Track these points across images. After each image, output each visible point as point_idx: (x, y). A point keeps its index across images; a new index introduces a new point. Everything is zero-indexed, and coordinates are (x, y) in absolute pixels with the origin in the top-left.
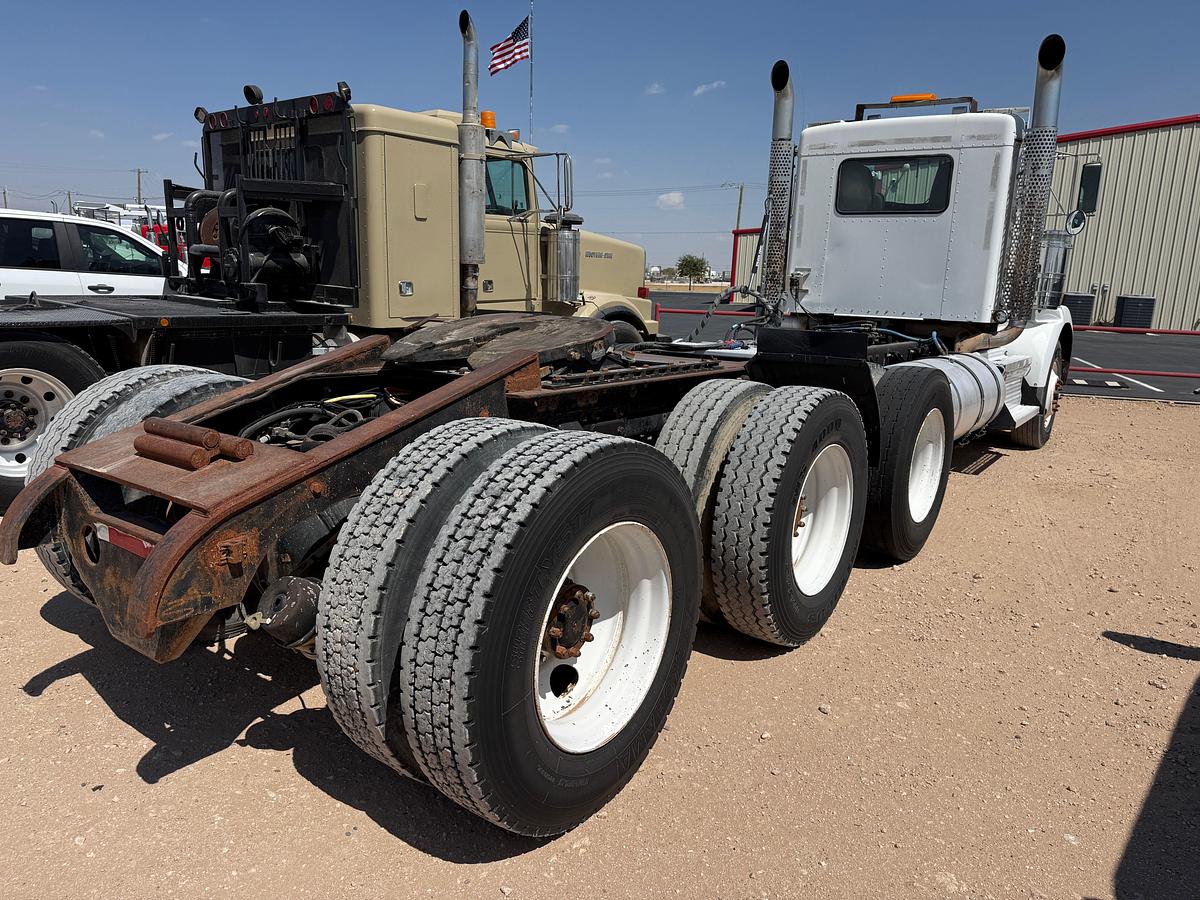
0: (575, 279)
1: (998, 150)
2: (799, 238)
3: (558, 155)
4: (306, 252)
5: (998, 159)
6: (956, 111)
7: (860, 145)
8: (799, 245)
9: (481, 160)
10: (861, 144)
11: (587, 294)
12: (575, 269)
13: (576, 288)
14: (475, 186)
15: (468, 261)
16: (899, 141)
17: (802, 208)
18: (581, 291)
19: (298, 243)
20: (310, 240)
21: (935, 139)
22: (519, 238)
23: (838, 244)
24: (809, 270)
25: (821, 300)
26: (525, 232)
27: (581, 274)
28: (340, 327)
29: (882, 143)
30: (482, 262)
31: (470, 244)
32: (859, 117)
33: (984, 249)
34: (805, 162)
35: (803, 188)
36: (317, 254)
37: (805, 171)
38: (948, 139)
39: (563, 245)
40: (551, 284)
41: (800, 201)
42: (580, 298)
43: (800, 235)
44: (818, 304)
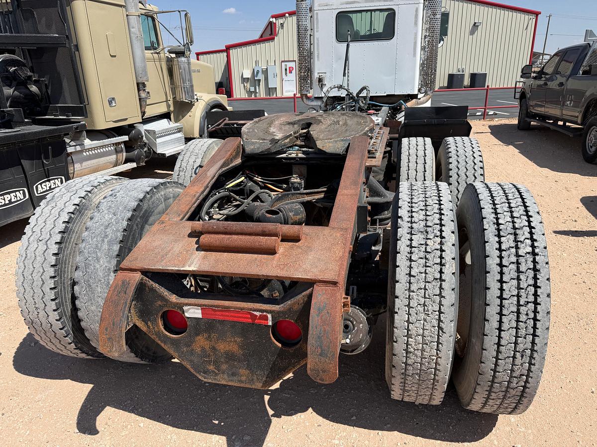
0: (192, 86)
1: (417, 6)
3: (179, 12)
4: (36, 83)
5: (417, 10)
8: (318, 60)
9: (139, 16)
10: (347, 3)
11: (199, 94)
12: (191, 80)
13: (193, 91)
14: (138, 33)
15: (140, 81)
17: (318, 40)
18: (195, 93)
19: (30, 77)
20: (36, 75)
21: (385, 1)
22: (158, 63)
23: (339, 58)
24: (325, 73)
26: (160, 59)
27: (194, 83)
28: (81, 132)
29: (358, 2)
30: (147, 81)
31: (140, 70)
33: (414, 57)
34: (317, 14)
35: (317, 28)
36: (46, 84)
37: (317, 18)
39: (182, 66)
40: (178, 90)
41: (317, 35)
42: (195, 97)
43: (318, 54)
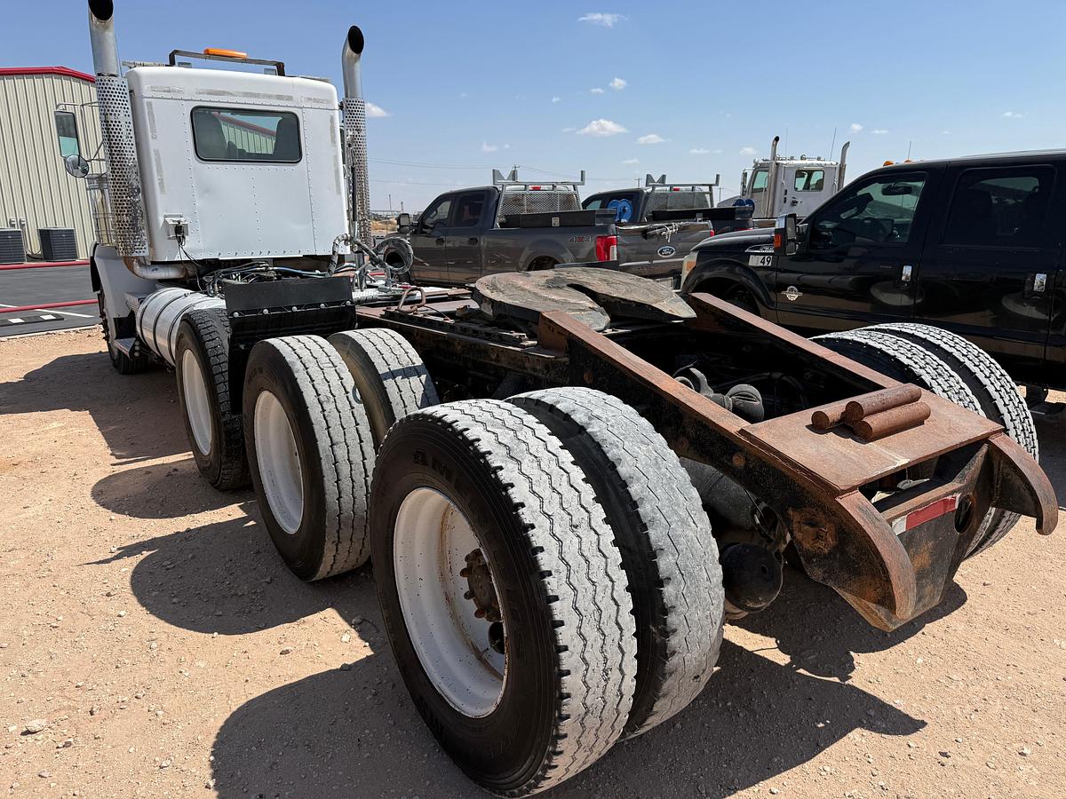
1: (331, 113)
2: (161, 183)
6: (267, 71)
7: (208, 94)
8: (163, 190)
10: (210, 93)
16: (246, 94)
17: (157, 153)
21: (279, 97)
23: (207, 190)
24: (181, 217)
25: (201, 245)
32: (172, 63)
34: (150, 104)
35: (154, 131)
37: (150, 113)
38: (290, 98)
41: (153, 144)
43: (162, 180)
44: (200, 251)
